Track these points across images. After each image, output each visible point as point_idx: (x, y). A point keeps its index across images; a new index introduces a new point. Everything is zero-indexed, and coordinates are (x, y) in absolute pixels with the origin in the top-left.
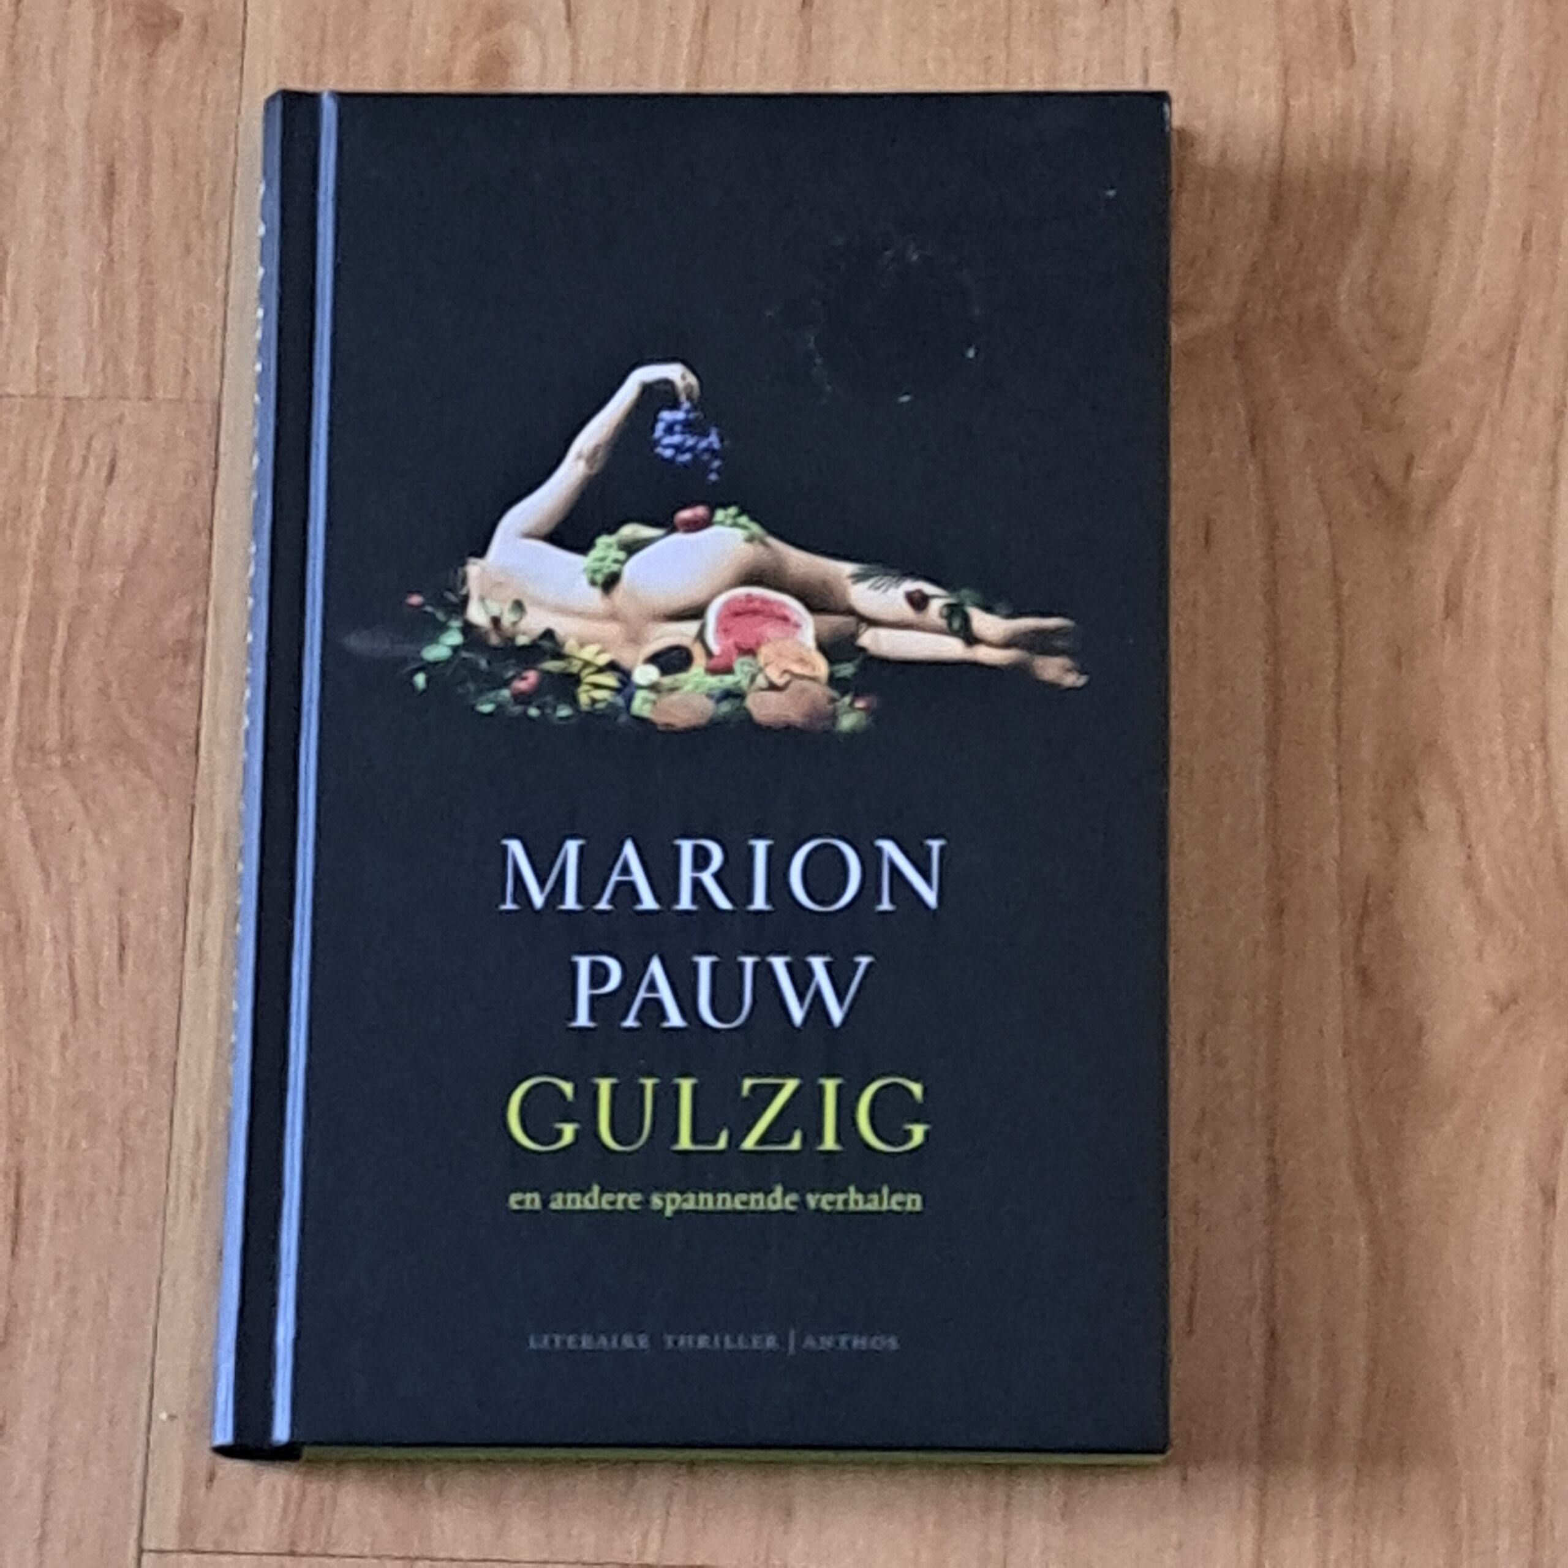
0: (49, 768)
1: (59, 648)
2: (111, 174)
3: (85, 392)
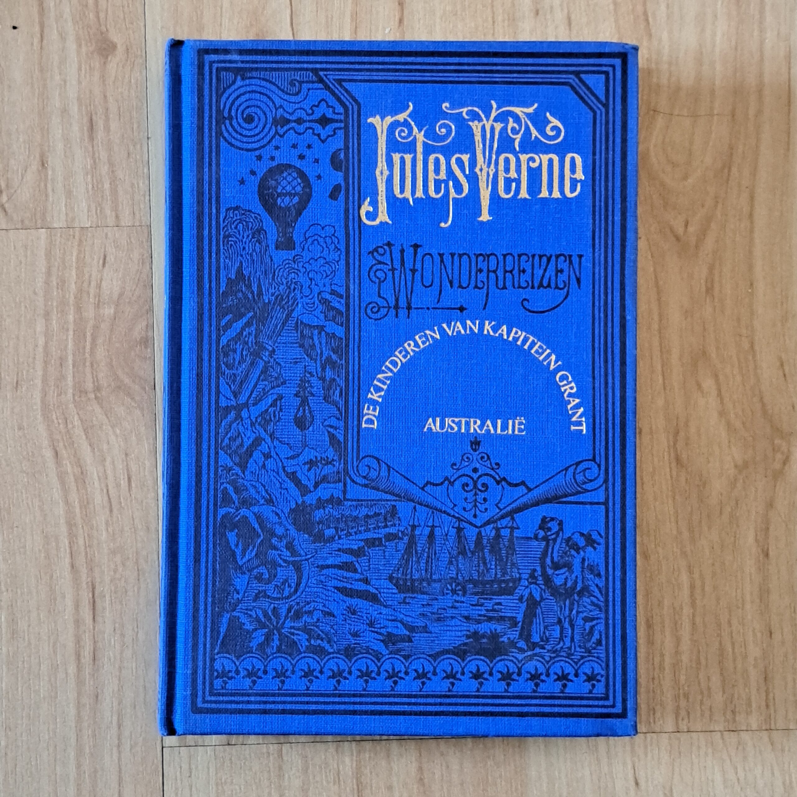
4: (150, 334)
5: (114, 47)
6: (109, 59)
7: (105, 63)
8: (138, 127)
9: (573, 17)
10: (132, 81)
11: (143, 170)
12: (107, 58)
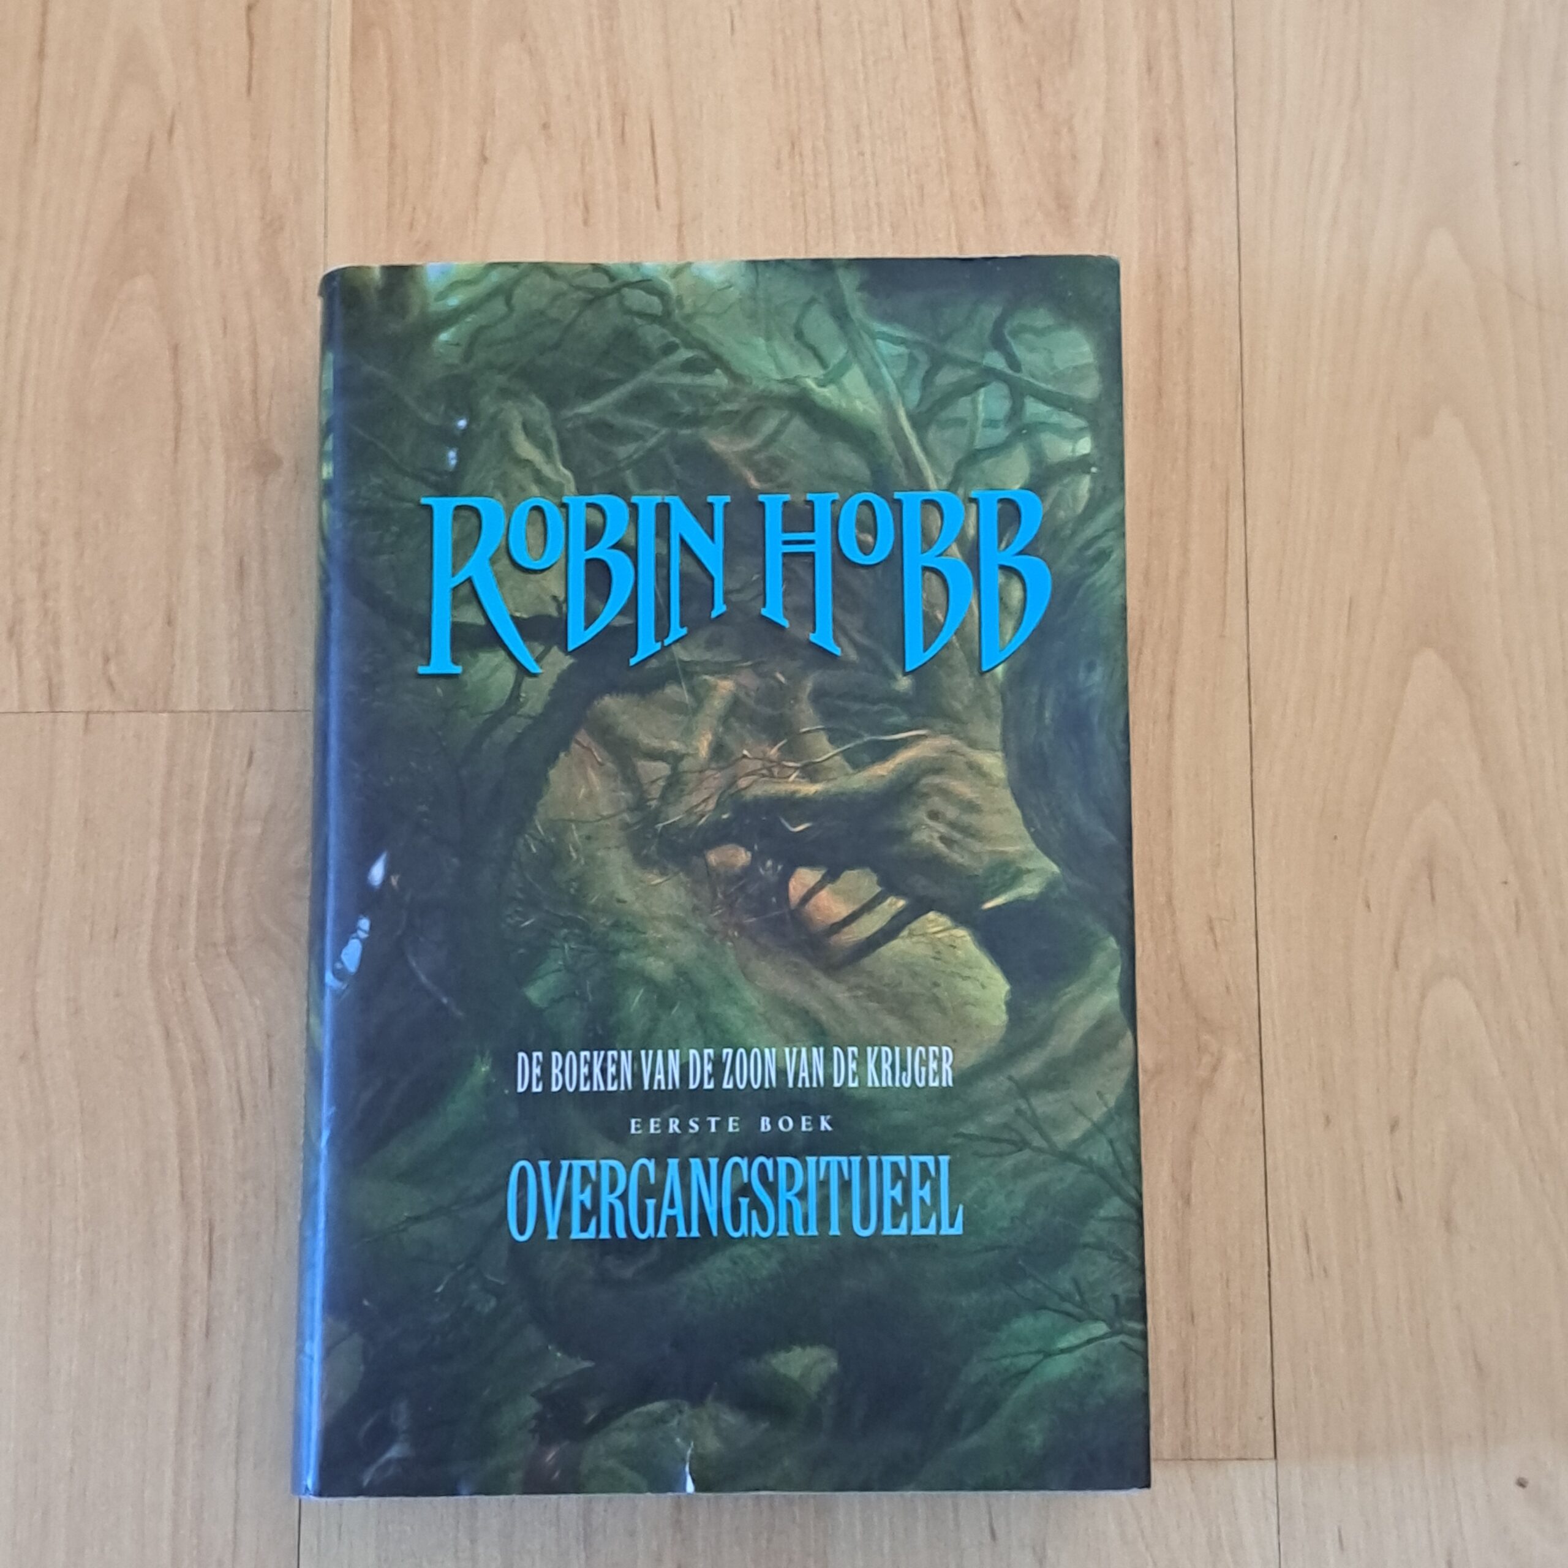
0: (219, 956)
1: (221, 878)
2: (241, 563)
3: (229, 708)
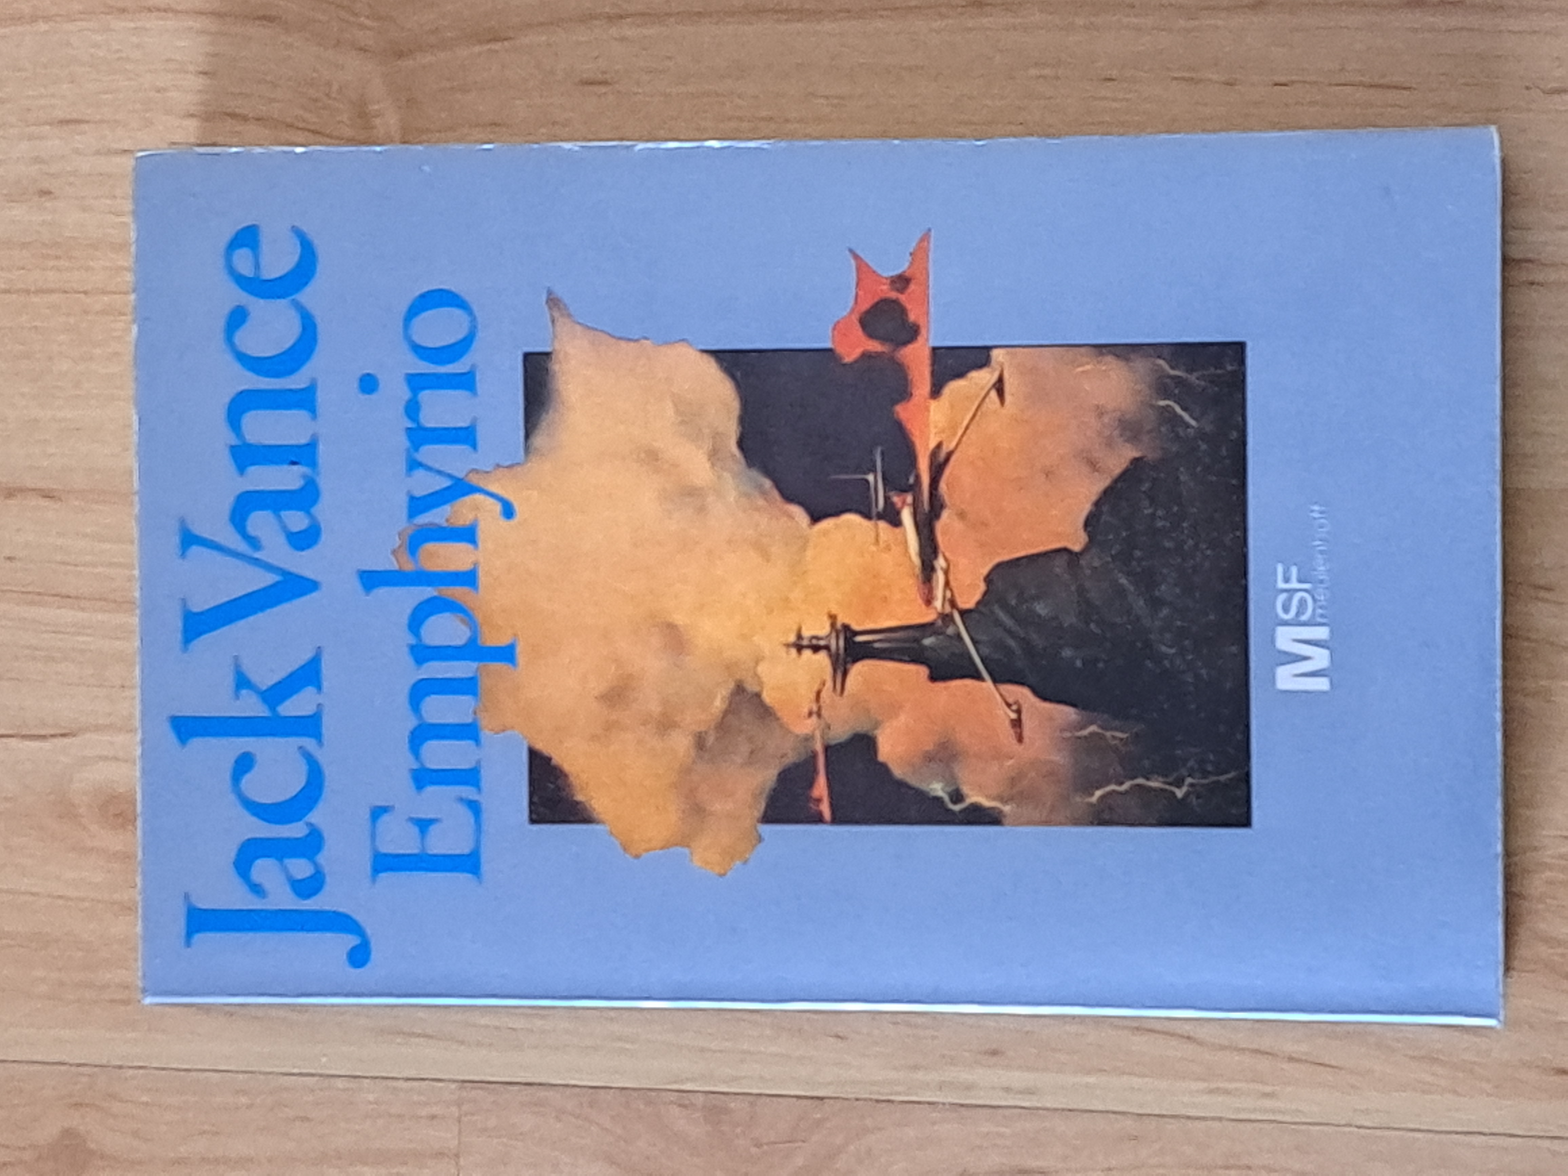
4: (700, 1100)
5: (68, 1133)
6: (93, 1146)
7: (102, 1157)
8: (244, 1092)
9: (60, 114)
10: (144, 1099)
11: (338, 1089)
12: (92, 1153)
